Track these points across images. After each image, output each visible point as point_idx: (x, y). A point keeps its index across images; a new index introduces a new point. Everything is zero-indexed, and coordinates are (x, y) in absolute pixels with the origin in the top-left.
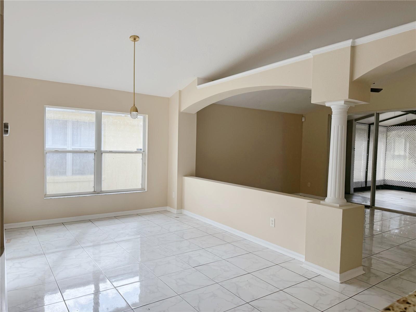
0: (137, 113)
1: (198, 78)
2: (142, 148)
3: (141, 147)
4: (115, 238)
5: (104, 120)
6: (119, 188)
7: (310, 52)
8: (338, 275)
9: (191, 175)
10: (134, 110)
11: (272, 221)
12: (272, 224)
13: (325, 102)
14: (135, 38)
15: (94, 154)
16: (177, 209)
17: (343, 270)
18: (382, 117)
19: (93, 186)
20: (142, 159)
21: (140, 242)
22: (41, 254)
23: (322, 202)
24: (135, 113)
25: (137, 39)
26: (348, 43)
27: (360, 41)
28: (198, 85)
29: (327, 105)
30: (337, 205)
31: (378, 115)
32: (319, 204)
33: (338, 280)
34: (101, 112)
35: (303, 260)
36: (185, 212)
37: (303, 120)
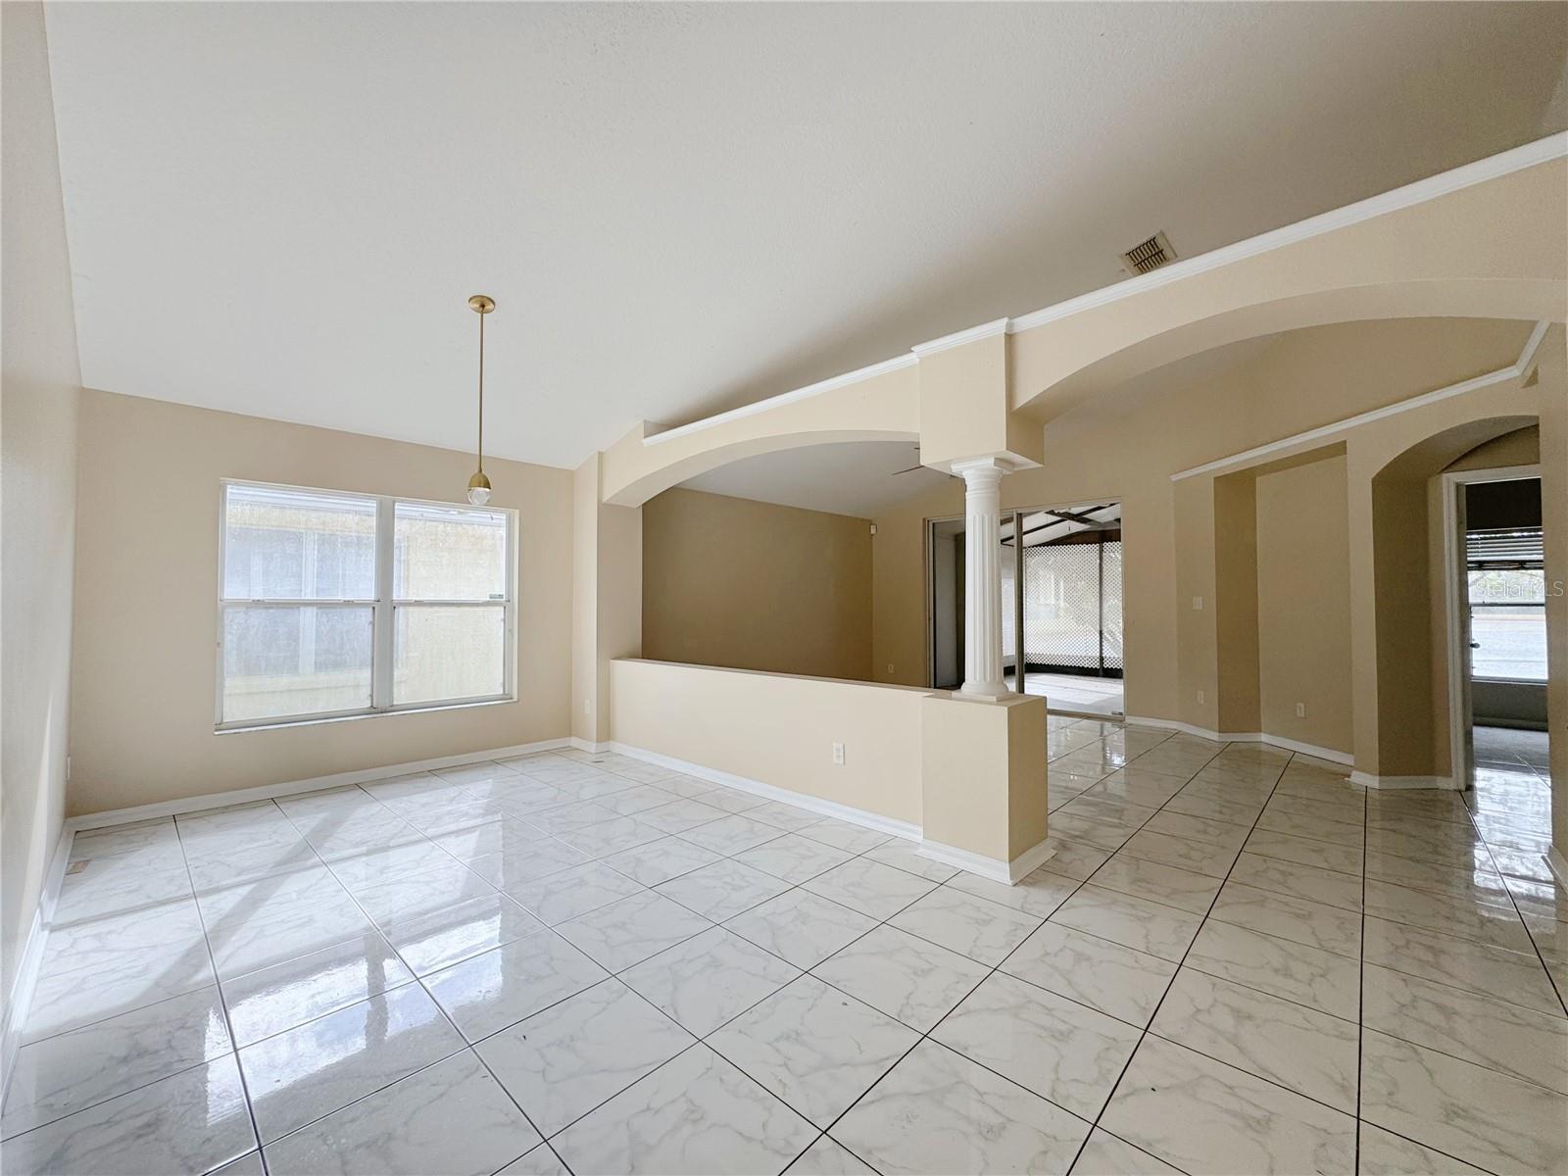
0: (488, 490)
1: (645, 421)
2: (503, 593)
3: (500, 589)
4: (426, 829)
5: (400, 528)
6: (444, 698)
7: (912, 351)
8: (1007, 867)
9: (632, 656)
10: (480, 483)
11: (838, 750)
12: (838, 757)
13: (949, 462)
14: (483, 304)
15: (371, 609)
16: (598, 742)
17: (1015, 853)
18: (1028, 524)
19: (369, 692)
20: (504, 620)
21: (501, 833)
22: (186, 898)
23: (954, 694)
24: (482, 489)
25: (489, 306)
26: (999, 326)
27: (1026, 322)
28: (646, 437)
29: (955, 469)
30: (990, 697)
31: (1020, 516)
32: (950, 698)
33: (1007, 879)
34: (394, 502)
35: (920, 838)
36: (617, 747)
37: (873, 531)
